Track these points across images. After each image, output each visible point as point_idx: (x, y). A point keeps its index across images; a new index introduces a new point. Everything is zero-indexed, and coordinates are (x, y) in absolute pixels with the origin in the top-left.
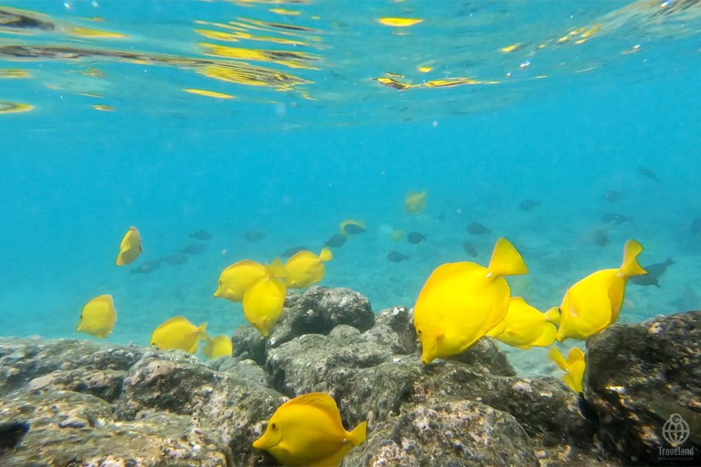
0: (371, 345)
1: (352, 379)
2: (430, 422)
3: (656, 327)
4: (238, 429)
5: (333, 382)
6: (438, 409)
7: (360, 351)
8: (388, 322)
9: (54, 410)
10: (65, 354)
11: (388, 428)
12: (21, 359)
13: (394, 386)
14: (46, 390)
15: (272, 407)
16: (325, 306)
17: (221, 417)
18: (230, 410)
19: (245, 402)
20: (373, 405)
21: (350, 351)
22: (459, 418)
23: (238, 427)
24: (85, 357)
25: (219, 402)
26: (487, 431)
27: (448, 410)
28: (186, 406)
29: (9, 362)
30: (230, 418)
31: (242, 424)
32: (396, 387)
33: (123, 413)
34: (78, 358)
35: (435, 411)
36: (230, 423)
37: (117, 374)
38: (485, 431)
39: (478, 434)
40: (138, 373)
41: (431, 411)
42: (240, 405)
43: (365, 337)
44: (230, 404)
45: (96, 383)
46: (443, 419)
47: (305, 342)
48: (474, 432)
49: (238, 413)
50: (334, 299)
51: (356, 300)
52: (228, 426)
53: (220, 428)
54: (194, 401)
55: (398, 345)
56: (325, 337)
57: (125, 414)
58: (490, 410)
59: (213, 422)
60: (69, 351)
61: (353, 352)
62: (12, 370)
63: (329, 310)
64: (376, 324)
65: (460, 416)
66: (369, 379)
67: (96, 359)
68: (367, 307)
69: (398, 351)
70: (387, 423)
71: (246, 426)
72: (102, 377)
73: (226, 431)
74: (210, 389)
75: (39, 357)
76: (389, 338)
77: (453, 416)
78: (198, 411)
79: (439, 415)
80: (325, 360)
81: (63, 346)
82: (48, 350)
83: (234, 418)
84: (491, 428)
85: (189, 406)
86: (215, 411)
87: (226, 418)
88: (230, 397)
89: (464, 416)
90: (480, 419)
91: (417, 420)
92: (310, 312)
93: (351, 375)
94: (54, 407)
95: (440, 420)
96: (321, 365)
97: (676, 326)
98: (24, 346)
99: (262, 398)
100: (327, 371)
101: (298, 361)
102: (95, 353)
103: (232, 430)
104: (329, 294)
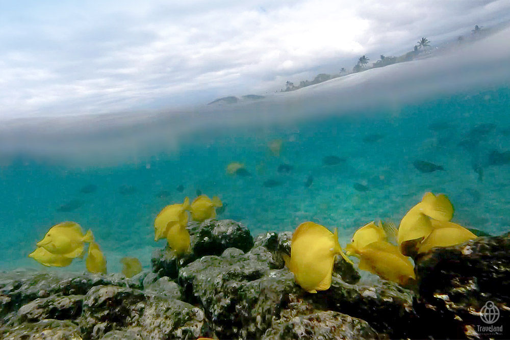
0: (253, 262)
1: (242, 290)
2: (306, 330)
3: (468, 250)
4: (166, 335)
5: (228, 293)
6: (311, 319)
7: (246, 268)
8: (263, 244)
9: (43, 337)
10: (41, 284)
11: (275, 334)
12: (11, 291)
13: (274, 297)
14: (31, 314)
15: (188, 317)
16: (217, 234)
17: (152, 326)
18: (159, 321)
19: (168, 314)
20: (260, 311)
21: (238, 268)
22: (327, 326)
23: (166, 333)
24: (54, 286)
25: (150, 315)
26: (349, 335)
27: (318, 320)
28: (127, 319)
29: (4, 293)
30: (159, 326)
31: (168, 331)
32: (276, 298)
33: (84, 328)
34: (50, 287)
35: (309, 321)
36: (160, 330)
37: (78, 298)
38: (347, 335)
39: (343, 338)
40: (92, 298)
41: (306, 321)
42: (165, 316)
43: (249, 256)
44: (158, 316)
45: (64, 306)
46: (315, 327)
47: (205, 262)
48: (339, 336)
49: (164, 322)
50: (223, 229)
51: (239, 229)
52: (158, 332)
53: (153, 334)
54: (132, 315)
55: (272, 261)
56: (219, 258)
57: (86, 328)
58: (349, 318)
59: (147, 330)
60: (43, 282)
61: (241, 268)
62: (6, 299)
63: (220, 237)
64: (255, 246)
65: (327, 324)
66: (255, 291)
67: (62, 287)
68: (247, 233)
69: (273, 267)
70: (273, 329)
71: (171, 332)
72: (68, 301)
73: (157, 336)
74: (143, 306)
75: (23, 288)
76: (265, 256)
77: (322, 324)
78: (136, 322)
79: (312, 323)
80: (221, 276)
81: (38, 279)
82: (28, 282)
83: (161, 326)
84: (352, 333)
85: (130, 319)
86: (148, 321)
87: (156, 327)
88: (157, 311)
89: (331, 324)
90: (342, 326)
91: (296, 328)
92: (206, 239)
93: (241, 287)
94: (43, 334)
95: (313, 328)
96: (219, 280)
97: (483, 248)
98: (12, 281)
99: (180, 310)
100: (223, 285)
101: (201, 277)
102: (60, 282)
103: (161, 336)
104: (219, 225)
